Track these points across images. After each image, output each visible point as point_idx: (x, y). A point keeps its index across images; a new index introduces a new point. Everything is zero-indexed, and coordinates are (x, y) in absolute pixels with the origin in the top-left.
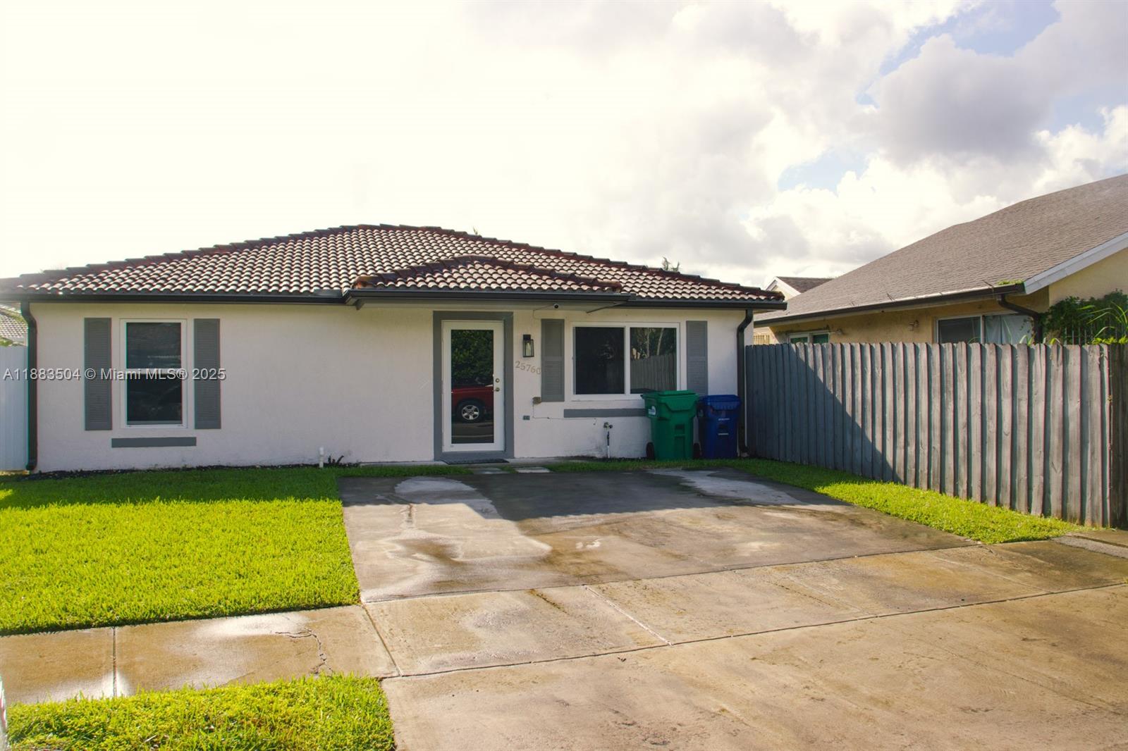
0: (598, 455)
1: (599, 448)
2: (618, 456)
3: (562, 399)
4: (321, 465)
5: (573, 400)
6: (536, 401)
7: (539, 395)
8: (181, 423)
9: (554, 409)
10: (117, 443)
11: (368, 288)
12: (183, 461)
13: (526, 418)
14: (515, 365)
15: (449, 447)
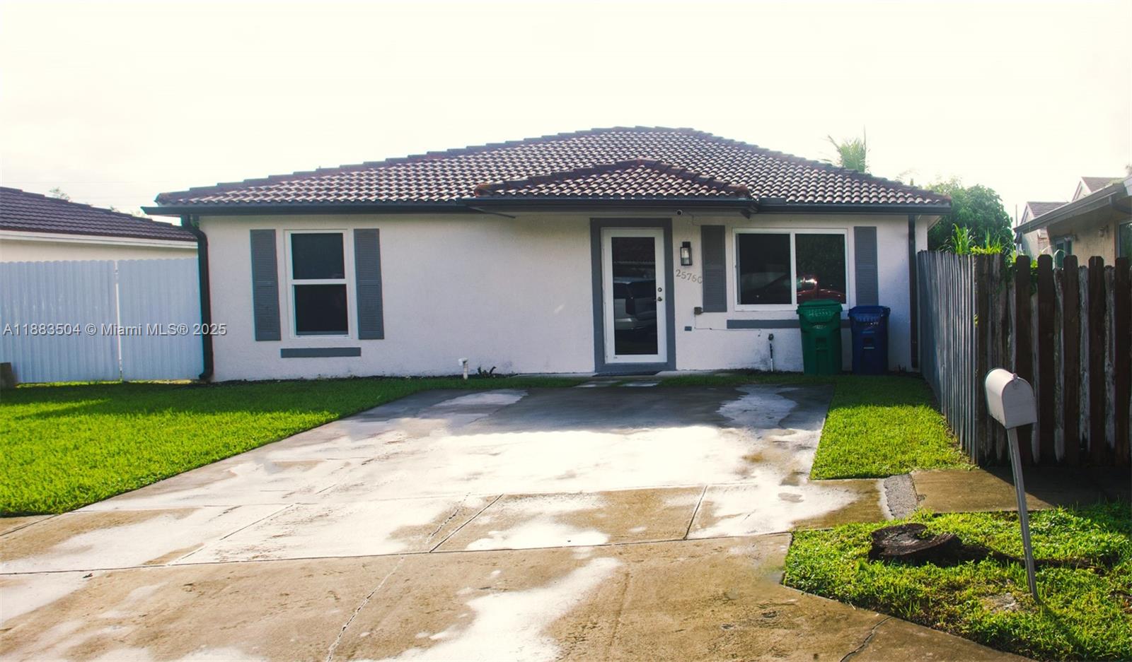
0: (763, 368)
1: (764, 361)
2: (784, 369)
3: (724, 310)
4: (466, 376)
5: (737, 310)
6: (698, 311)
7: (700, 305)
8: (347, 333)
9: (716, 320)
10: (287, 353)
11: (486, 197)
12: (349, 371)
13: (688, 329)
14: (675, 273)
15: (612, 357)
